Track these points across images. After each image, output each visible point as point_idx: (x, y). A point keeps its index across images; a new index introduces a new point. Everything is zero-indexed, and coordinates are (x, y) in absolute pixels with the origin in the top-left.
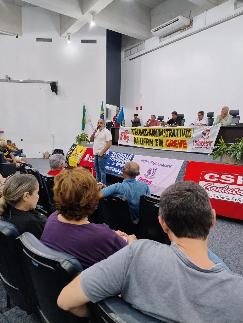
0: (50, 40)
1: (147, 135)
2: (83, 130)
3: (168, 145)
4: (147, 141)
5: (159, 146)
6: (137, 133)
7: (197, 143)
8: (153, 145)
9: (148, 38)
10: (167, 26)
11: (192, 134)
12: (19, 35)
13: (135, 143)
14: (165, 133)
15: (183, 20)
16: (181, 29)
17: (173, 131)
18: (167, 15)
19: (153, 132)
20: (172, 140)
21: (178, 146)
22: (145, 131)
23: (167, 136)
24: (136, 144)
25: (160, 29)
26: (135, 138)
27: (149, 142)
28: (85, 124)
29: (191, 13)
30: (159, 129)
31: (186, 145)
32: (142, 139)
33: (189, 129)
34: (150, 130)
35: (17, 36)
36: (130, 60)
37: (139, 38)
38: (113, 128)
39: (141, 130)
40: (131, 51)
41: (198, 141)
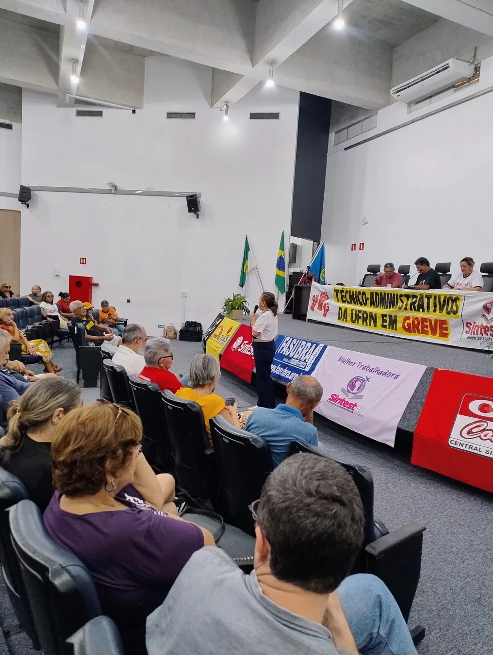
0: (192, 115)
1: (365, 304)
2: (242, 286)
3: (407, 327)
4: (365, 316)
5: (389, 328)
6: (344, 299)
7: (471, 327)
8: (375, 326)
9: (385, 106)
10: (422, 80)
11: (460, 309)
12: (137, 108)
13: (339, 318)
14: (402, 302)
15: (457, 68)
16: (454, 86)
17: (420, 299)
18: (427, 57)
19: (379, 298)
20: (417, 318)
21: (428, 331)
22: (360, 296)
23: (406, 309)
24: (343, 320)
25: (409, 87)
26: (340, 309)
27: (369, 318)
28: (247, 275)
29: (477, 51)
30: (391, 294)
31: (447, 330)
32: (354, 312)
33: (454, 297)
34: (372, 293)
35: (133, 109)
36: (345, 149)
37: (364, 106)
38: (300, 286)
39: (353, 294)
40: (348, 132)
41: (473, 324)
